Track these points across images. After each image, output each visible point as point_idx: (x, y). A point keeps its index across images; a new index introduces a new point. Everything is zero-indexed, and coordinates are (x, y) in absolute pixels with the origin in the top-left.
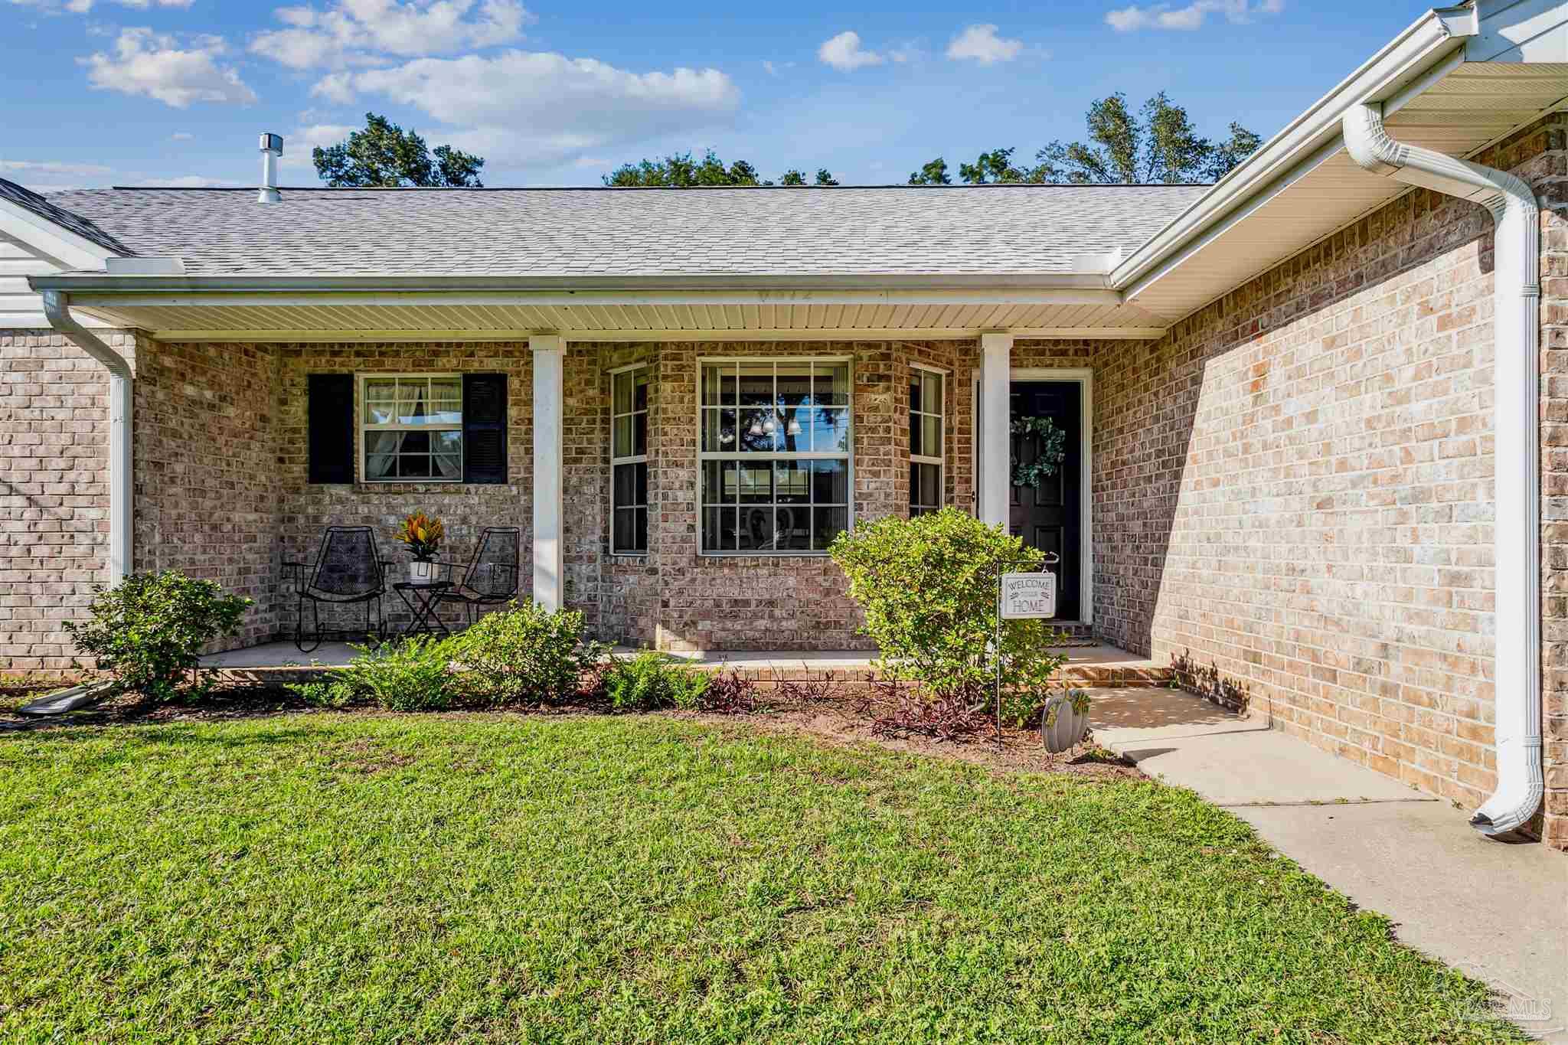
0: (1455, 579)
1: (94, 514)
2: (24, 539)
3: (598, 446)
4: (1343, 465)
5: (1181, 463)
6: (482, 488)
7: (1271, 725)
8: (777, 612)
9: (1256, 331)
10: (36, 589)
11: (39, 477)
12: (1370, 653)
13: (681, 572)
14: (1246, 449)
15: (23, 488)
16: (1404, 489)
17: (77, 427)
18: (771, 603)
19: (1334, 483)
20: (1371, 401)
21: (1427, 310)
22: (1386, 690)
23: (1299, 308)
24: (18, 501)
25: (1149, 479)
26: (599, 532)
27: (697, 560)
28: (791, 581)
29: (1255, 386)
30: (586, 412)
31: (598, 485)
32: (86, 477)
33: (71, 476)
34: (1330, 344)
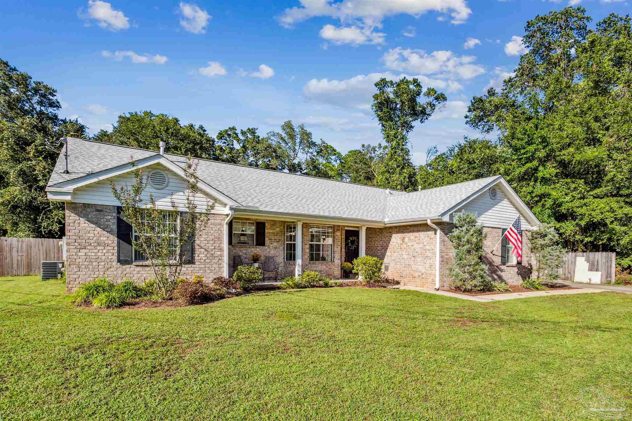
0: (431, 266)
1: (219, 253)
2: (204, 258)
3: (283, 239)
4: (417, 252)
5: (387, 248)
6: (260, 247)
7: (405, 285)
8: (322, 273)
9: (403, 232)
10: (207, 269)
11: (208, 245)
12: (420, 274)
13: (307, 265)
14: (401, 248)
15: (204, 247)
16: (425, 256)
17: (215, 234)
18: (321, 271)
19: (415, 254)
20: (421, 245)
21: (428, 237)
22: (422, 278)
23: (411, 231)
24: (203, 250)
25: (379, 250)
26: (283, 257)
27: (309, 263)
28: (324, 267)
29: (403, 240)
30: (281, 232)
31: (283, 247)
32: (218, 245)
33: (215, 245)
34: (416, 237)
